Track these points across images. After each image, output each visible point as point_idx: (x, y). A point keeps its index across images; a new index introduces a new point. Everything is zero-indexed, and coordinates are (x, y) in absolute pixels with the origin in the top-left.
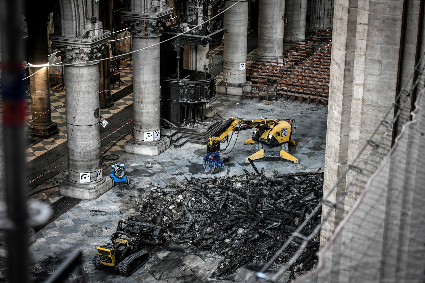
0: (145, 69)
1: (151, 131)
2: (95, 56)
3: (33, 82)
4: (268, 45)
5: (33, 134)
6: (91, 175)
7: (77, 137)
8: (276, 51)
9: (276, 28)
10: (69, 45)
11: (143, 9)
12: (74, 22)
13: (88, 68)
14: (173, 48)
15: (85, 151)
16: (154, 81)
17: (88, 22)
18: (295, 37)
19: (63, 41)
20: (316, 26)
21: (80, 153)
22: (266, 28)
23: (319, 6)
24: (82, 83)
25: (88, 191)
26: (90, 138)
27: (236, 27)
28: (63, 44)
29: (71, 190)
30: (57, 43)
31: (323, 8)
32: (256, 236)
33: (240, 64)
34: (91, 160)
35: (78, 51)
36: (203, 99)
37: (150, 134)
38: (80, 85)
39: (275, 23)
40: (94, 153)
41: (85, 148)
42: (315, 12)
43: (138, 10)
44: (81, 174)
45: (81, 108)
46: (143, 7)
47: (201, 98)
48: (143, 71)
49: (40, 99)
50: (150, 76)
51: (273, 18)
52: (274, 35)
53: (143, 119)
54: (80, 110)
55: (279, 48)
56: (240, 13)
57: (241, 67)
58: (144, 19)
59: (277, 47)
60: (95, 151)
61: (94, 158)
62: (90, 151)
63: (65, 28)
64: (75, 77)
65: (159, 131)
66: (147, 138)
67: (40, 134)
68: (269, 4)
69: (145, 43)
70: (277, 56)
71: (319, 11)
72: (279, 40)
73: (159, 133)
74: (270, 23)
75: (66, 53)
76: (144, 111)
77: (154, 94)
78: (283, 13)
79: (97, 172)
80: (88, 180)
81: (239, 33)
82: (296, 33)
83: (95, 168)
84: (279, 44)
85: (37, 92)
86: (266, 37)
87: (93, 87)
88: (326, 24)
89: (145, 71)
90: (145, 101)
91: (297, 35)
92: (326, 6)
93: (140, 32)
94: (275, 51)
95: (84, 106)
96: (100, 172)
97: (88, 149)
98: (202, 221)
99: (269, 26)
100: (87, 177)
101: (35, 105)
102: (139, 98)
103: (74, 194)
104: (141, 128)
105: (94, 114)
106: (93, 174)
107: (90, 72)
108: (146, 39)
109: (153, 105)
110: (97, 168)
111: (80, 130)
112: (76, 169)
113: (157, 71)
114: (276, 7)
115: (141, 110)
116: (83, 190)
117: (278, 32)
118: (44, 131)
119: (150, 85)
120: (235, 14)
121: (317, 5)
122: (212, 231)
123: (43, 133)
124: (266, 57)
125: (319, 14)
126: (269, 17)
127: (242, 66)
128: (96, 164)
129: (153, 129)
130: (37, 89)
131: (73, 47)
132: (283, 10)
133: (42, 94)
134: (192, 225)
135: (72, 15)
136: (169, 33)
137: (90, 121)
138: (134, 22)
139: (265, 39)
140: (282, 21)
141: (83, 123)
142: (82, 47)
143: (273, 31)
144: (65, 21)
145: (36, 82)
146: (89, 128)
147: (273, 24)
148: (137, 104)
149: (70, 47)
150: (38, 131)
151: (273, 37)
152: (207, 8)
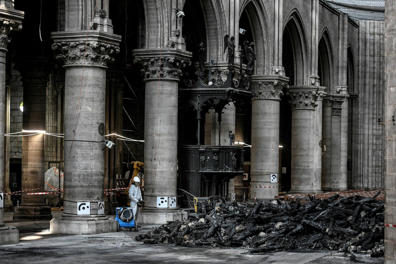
0: (160, 117)
1: (165, 196)
2: (102, 56)
3: (26, 151)
4: (304, 176)
5: (20, 215)
6: (91, 206)
7: (76, 156)
8: (314, 184)
9: (313, 156)
10: (72, 40)
11: (159, 44)
12: (80, 12)
13: (93, 71)
14: (193, 107)
15: (85, 174)
16: (169, 134)
17: (96, 16)
18: (335, 185)
19: (66, 36)
20: (359, 184)
21: (79, 176)
22: (300, 156)
23: (362, 161)
24: (86, 88)
25: (86, 222)
26: (92, 158)
27: (266, 130)
28: (65, 40)
29: (66, 224)
30: (59, 41)
31: (366, 164)
32: (299, 227)
33: (272, 175)
34: (92, 186)
35: (82, 47)
36: (228, 169)
37: (163, 199)
38: (83, 89)
39: (311, 150)
40: (97, 178)
41: (85, 169)
42: (357, 168)
43: (153, 46)
44: (79, 204)
45: (82, 119)
46: (159, 41)
47: (226, 169)
48: (157, 120)
49: (33, 172)
50: (165, 126)
51: (309, 144)
52: (310, 165)
53: (156, 180)
54: (81, 121)
55: (317, 180)
56: (270, 113)
57: (272, 178)
58: (160, 56)
59: (314, 179)
60: (98, 175)
61: (96, 184)
62: (92, 175)
63: (69, 21)
64: (78, 81)
65: (175, 198)
66: (160, 205)
67: (30, 214)
68: (304, 127)
69: (160, 87)
70: (315, 190)
71: (362, 167)
72: (317, 171)
73: (174, 199)
74: (305, 150)
75: (69, 52)
76: (158, 170)
77: (169, 149)
78: (320, 139)
79: (99, 203)
80: (87, 212)
81: (270, 137)
82: (336, 180)
83: (96, 198)
84: (317, 175)
85: (29, 163)
86: (301, 166)
87: (98, 95)
88: (370, 183)
89: (159, 120)
90: (159, 157)
91: (338, 182)
92: (370, 162)
93: (154, 72)
94: (312, 184)
95: (87, 116)
96: (101, 205)
97: (89, 171)
98: (230, 226)
99: (304, 153)
100: (86, 208)
101: (26, 180)
102: (152, 154)
103: (69, 228)
104: (153, 192)
105: (98, 129)
106: (94, 205)
107: (95, 76)
108: (161, 82)
109: (168, 163)
110: (98, 199)
111: (80, 146)
112: (73, 197)
113: (174, 123)
114: (312, 133)
115: (153, 169)
116: (80, 222)
117: (315, 161)
118: (35, 211)
119: (165, 137)
120: (265, 114)
121: (359, 160)
122: (242, 228)
123: (34, 213)
124: (302, 190)
125: (362, 171)
126: (304, 143)
127: (274, 178)
128: (98, 193)
129: (167, 194)
130: (30, 160)
131: (77, 43)
132: (321, 135)
133: (36, 166)
134: (217, 228)
135: (78, 5)
136: (188, 89)
137: (93, 136)
138: (148, 60)
139: (299, 169)
140: (320, 149)
141: (85, 137)
142: (88, 41)
143: (309, 159)
144: (70, 13)
145: (29, 151)
146: (91, 145)
147: (309, 152)
148: (150, 161)
149: (74, 43)
150: (28, 212)
151: (309, 166)
152: (232, 53)
